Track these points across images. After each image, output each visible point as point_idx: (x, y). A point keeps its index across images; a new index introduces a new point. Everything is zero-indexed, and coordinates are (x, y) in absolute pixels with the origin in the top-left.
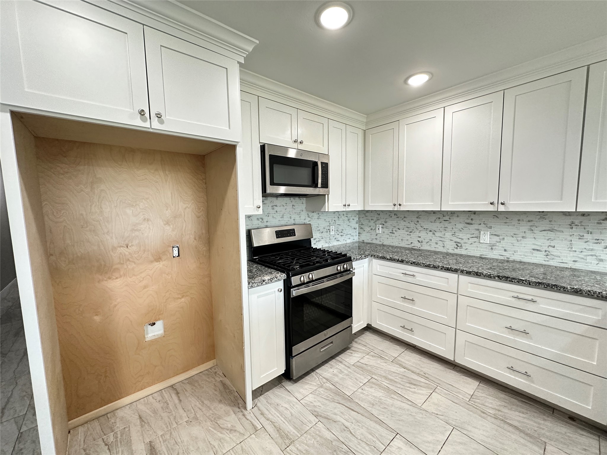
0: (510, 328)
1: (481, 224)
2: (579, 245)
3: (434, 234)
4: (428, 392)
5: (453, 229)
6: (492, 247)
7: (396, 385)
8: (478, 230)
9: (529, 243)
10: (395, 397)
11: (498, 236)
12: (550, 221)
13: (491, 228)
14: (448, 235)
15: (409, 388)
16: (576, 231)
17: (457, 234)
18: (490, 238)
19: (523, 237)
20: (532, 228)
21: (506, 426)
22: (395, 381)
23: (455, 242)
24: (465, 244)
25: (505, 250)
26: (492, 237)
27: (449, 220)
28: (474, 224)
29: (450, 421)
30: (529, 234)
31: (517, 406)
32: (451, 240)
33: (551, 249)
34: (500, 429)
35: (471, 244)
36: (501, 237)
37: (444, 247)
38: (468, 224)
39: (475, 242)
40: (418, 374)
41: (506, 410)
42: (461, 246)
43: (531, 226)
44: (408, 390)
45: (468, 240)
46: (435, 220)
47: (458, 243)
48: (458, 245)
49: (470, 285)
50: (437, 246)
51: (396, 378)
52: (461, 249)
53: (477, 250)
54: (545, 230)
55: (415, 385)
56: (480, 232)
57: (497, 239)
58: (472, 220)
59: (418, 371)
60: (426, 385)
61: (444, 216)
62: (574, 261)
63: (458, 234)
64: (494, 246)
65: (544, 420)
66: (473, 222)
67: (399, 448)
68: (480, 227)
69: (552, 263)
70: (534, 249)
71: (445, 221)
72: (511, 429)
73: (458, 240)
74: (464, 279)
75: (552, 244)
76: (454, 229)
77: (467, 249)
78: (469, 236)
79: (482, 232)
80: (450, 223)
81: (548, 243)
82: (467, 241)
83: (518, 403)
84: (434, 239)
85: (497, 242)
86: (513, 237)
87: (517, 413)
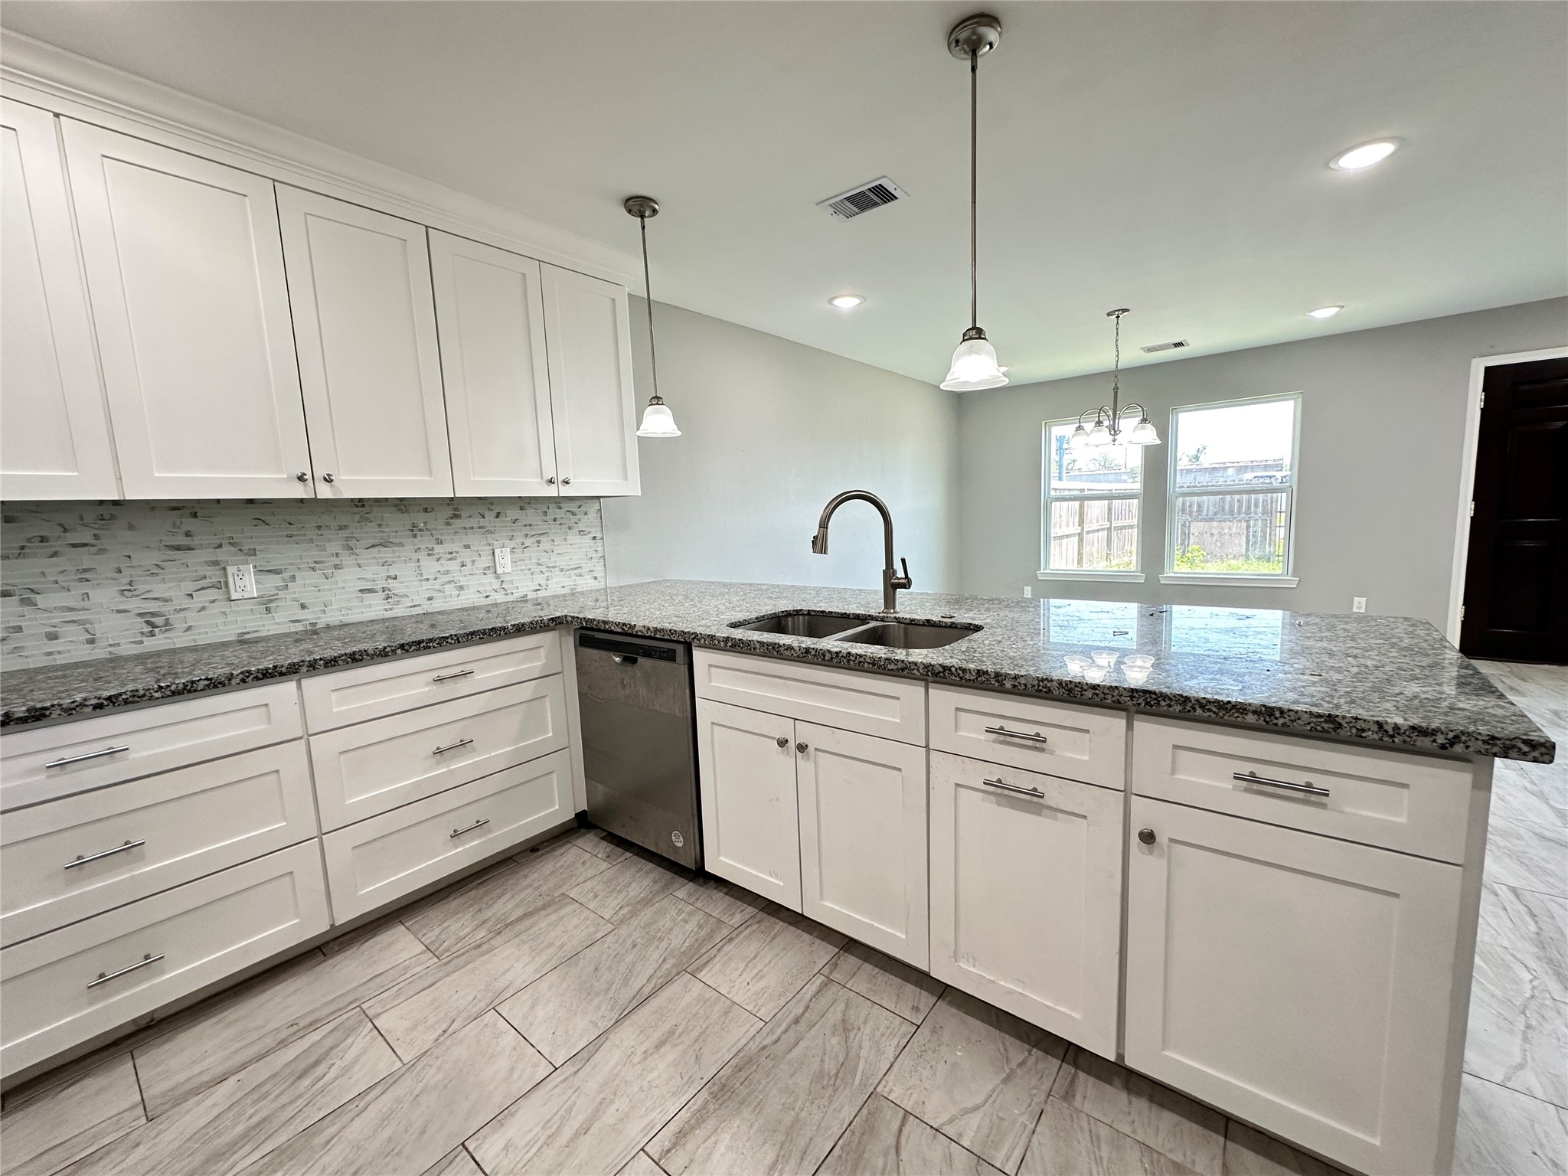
0: (439, 752)
1: (220, 546)
2: (430, 566)
3: (25, 602)
4: (365, 1032)
5: (120, 571)
6: (267, 604)
7: (276, 1123)
8: (215, 563)
9: (350, 577)
10: (332, 1130)
11: (277, 572)
12: (380, 525)
13: (253, 552)
14: (104, 596)
15: (321, 1083)
16: (423, 542)
17: (141, 588)
18: (257, 582)
19: (336, 567)
20: (352, 543)
21: (521, 926)
22: (259, 1124)
23: (141, 615)
24: (182, 615)
25: (303, 607)
26: (261, 577)
27: (93, 542)
28: (201, 546)
29: (475, 1010)
30: (346, 559)
31: (485, 894)
32: (119, 611)
33: (392, 583)
34: (524, 936)
35: (203, 608)
36: (286, 575)
37: (92, 641)
38: (178, 548)
39: (213, 601)
40: (283, 1044)
41: (489, 913)
42: (167, 623)
43: (347, 539)
44: (324, 1088)
45: (188, 600)
46: (23, 548)
47: (153, 614)
48: (152, 623)
49: (334, 695)
50: (53, 646)
51: (247, 1115)
52: (168, 635)
53: (225, 624)
54: (373, 546)
55: (317, 1063)
56: (224, 569)
57: (274, 581)
58: (188, 534)
59: (270, 1042)
60: (338, 1034)
61: (65, 530)
62: (430, 599)
63: (147, 587)
64: (271, 601)
65: (526, 877)
66: (196, 541)
67: (506, 1148)
68: (221, 555)
69: (400, 611)
70: (361, 591)
71: (74, 546)
72: (527, 923)
73: (153, 607)
74: (317, 686)
75: (392, 574)
76: (125, 572)
77: (189, 628)
78: (189, 586)
79: (231, 570)
80: (101, 551)
81: (383, 572)
82: (186, 603)
83: (482, 890)
84: (34, 623)
85: (278, 588)
86: (313, 569)
87: (501, 901)
